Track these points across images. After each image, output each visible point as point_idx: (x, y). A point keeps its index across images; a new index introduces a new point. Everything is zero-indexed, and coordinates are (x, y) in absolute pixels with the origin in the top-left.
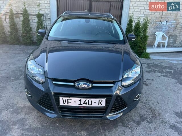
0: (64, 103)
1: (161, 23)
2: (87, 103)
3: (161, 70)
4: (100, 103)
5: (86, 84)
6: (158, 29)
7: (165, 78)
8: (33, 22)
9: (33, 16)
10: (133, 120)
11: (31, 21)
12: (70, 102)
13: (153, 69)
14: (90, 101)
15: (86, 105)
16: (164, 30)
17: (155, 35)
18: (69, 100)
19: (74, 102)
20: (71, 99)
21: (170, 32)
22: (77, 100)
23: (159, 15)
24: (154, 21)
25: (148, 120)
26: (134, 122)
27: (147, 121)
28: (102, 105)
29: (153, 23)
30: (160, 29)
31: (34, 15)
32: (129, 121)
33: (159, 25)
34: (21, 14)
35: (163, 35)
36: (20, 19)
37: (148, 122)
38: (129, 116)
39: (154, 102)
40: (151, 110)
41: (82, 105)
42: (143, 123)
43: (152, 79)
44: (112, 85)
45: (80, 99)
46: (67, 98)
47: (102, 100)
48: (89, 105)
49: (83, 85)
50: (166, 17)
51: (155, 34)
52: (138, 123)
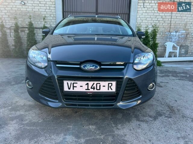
0: (69, 89)
1: (170, 33)
2: (95, 87)
3: (175, 75)
4: (109, 88)
5: (93, 66)
6: (168, 40)
7: (180, 81)
8: (38, 36)
9: (39, 30)
10: (148, 115)
11: (36, 34)
12: (76, 87)
13: (166, 74)
14: (98, 85)
15: (94, 90)
16: (174, 40)
17: (165, 46)
18: (74, 84)
19: (81, 86)
20: (77, 83)
21: (181, 43)
22: (83, 83)
23: (168, 25)
24: (163, 31)
25: (166, 115)
26: (151, 117)
27: (164, 116)
28: (112, 90)
29: (162, 34)
30: (170, 39)
31: (39, 28)
32: (144, 116)
33: (168, 36)
34: (26, 28)
35: (174, 45)
36: (25, 33)
37: (166, 117)
38: (144, 112)
39: (171, 100)
40: (169, 107)
41: (89, 90)
42: (161, 117)
43: (166, 82)
44: (123, 67)
45: (86, 82)
46: (73, 82)
47: (112, 84)
48: (97, 89)
49: (90, 66)
50: (175, 28)
51: (165, 44)
52: (155, 118)
